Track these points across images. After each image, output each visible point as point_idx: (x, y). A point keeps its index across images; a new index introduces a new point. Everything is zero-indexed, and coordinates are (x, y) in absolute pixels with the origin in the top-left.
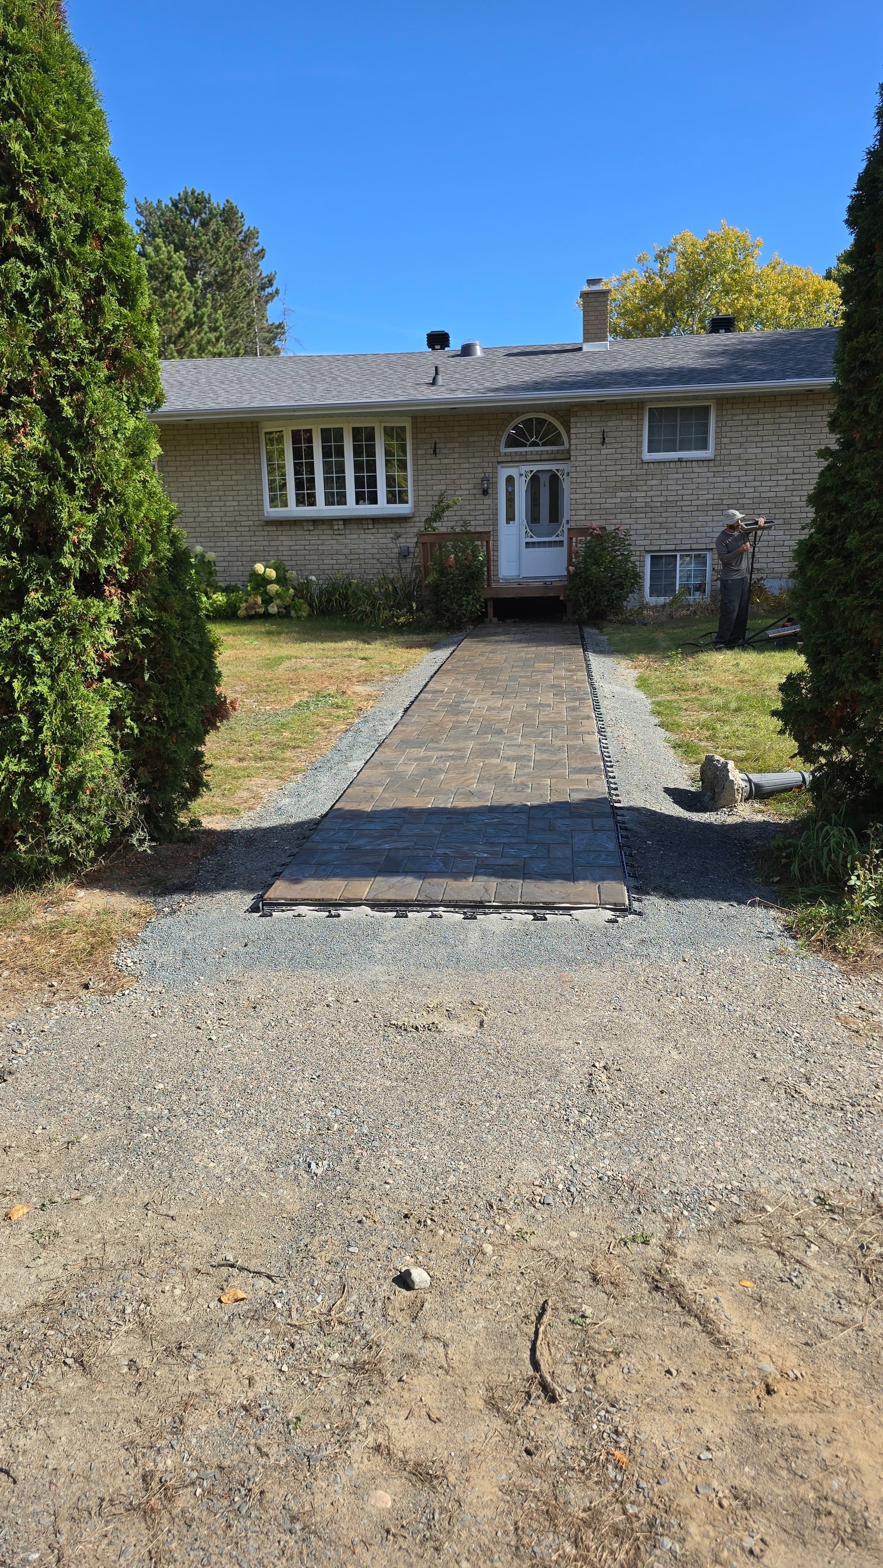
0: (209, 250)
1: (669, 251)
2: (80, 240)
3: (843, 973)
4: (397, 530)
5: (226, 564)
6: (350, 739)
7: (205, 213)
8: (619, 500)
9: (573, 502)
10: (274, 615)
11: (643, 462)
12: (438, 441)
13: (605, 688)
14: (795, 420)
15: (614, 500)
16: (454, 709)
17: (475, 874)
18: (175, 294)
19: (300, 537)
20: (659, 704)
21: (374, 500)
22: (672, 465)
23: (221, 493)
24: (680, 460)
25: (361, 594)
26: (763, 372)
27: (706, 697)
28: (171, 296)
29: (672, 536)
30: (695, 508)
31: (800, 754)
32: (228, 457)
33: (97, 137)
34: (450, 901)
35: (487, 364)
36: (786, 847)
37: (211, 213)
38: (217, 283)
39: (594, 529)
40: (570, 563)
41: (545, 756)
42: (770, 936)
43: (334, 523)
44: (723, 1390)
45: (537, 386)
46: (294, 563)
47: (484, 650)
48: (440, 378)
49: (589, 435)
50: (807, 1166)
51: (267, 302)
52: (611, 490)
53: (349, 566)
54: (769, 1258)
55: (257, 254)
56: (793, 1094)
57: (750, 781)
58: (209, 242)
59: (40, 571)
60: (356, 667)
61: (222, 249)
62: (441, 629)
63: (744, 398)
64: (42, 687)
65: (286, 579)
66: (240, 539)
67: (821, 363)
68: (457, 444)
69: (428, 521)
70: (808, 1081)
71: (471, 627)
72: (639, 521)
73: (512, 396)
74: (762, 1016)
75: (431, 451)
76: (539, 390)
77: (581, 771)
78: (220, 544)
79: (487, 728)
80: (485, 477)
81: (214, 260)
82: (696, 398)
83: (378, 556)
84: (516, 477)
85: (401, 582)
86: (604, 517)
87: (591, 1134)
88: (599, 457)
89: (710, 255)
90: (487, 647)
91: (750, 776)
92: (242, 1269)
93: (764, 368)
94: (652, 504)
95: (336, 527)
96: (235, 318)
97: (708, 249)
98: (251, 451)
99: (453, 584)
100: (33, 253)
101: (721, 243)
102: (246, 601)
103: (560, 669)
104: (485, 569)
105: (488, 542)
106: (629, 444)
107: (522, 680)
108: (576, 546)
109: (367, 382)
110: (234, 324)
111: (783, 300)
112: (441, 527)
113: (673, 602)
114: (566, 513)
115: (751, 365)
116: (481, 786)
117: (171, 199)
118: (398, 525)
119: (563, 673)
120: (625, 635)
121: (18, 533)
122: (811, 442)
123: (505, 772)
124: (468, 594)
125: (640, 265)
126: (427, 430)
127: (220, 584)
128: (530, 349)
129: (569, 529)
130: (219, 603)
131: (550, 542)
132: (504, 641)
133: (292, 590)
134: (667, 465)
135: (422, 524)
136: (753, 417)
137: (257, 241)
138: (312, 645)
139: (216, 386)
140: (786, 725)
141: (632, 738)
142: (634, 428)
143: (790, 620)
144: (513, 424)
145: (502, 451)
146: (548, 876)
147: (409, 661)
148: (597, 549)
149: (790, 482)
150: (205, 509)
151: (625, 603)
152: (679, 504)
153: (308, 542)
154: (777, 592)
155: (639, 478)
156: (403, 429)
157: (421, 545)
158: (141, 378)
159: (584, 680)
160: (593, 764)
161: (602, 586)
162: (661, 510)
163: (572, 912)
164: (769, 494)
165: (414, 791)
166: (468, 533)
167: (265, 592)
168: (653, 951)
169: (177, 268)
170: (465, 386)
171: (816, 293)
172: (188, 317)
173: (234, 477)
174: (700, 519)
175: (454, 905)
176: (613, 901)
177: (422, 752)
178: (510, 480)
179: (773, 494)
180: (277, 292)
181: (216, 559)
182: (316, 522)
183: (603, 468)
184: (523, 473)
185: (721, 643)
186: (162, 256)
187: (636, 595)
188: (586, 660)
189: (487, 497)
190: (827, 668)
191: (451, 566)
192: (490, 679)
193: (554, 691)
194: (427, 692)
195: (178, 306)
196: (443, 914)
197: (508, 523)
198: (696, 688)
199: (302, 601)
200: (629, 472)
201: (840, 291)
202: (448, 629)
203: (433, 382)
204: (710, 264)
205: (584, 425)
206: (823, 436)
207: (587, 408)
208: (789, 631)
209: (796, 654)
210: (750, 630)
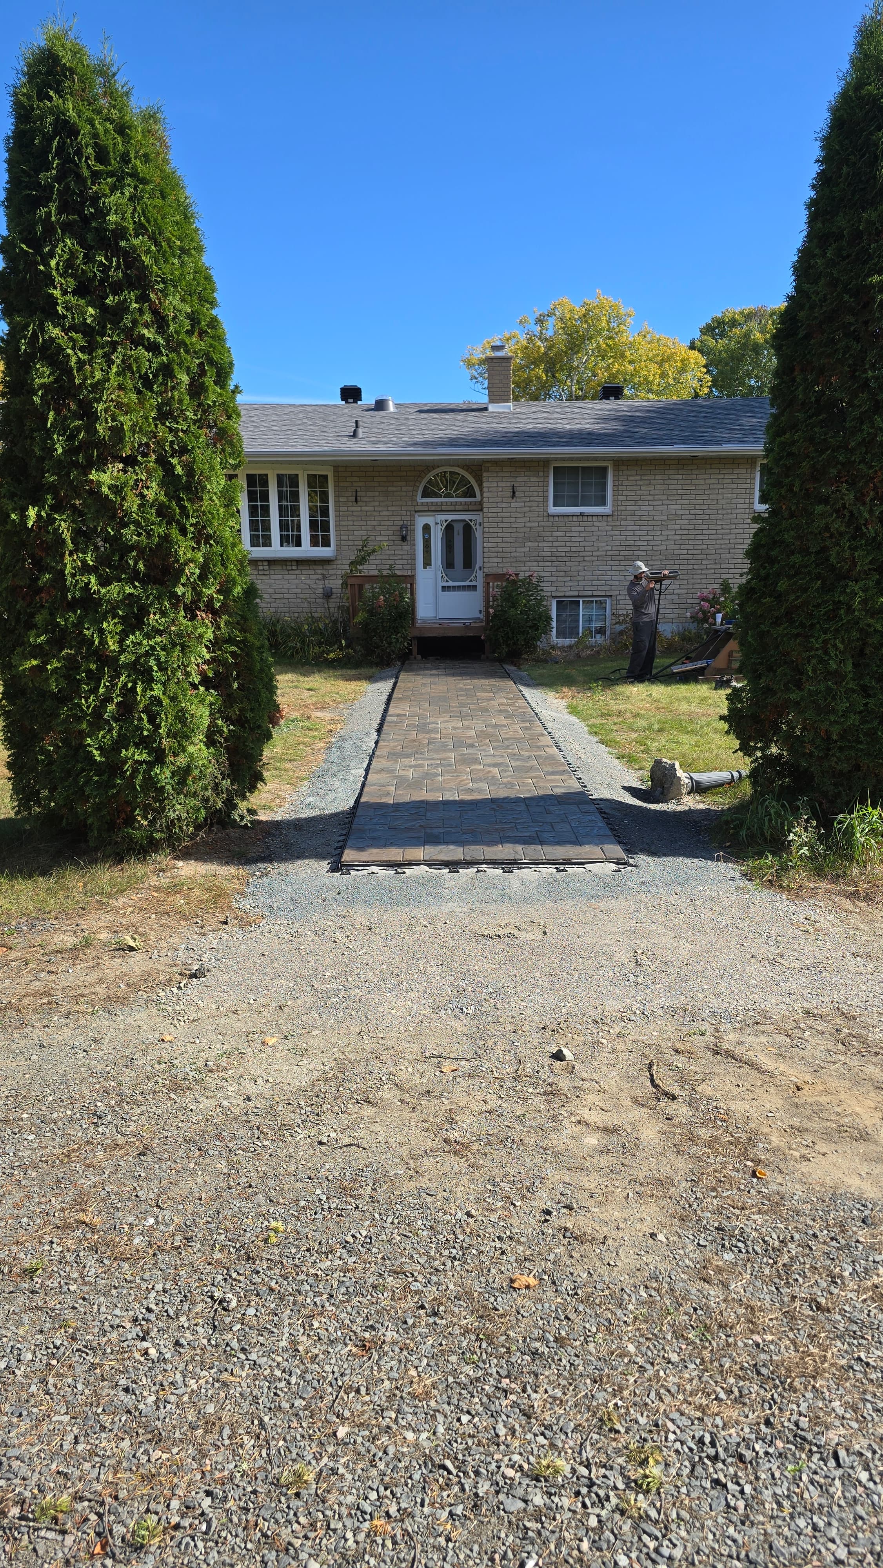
1: (548, 315)
2: (190, 333)
3: (790, 900)
4: (319, 571)
6: (338, 754)
8: (527, 549)
9: (485, 550)
11: (549, 516)
12: (359, 489)
13: (544, 713)
14: (682, 482)
15: (523, 550)
20: (592, 726)
21: (297, 543)
22: (575, 519)
24: (582, 515)
27: (631, 721)
29: (575, 584)
30: (596, 559)
31: (740, 749)
33: (200, 249)
34: (489, 861)
35: (401, 419)
36: (733, 821)
39: (509, 575)
40: (487, 606)
41: (519, 763)
42: (733, 879)
43: (260, 563)
44: (772, 1090)
45: (453, 442)
48: (360, 431)
49: (500, 489)
50: (793, 997)
52: (520, 540)
53: (274, 605)
54: (781, 1038)
56: (774, 963)
57: (691, 778)
59: (159, 598)
62: (371, 664)
64: (157, 690)
67: (703, 432)
68: (377, 494)
69: (353, 564)
70: (782, 957)
71: (403, 663)
72: (546, 569)
73: (429, 450)
74: (740, 924)
75: (352, 499)
76: (455, 446)
77: (553, 773)
79: (459, 743)
80: (403, 524)
82: (596, 459)
83: (302, 596)
84: (432, 525)
85: (328, 621)
86: (516, 564)
87: (648, 987)
88: (510, 509)
89: (586, 322)
91: (692, 775)
92: (446, 1058)
93: (654, 434)
94: (558, 554)
95: (261, 568)
97: (584, 316)
99: (382, 623)
100: (155, 342)
101: (597, 311)
103: (500, 697)
104: (410, 609)
105: (410, 585)
106: (537, 499)
107: (471, 706)
108: (492, 590)
109: (289, 432)
111: (654, 368)
112: (369, 569)
113: (577, 643)
114: (479, 560)
115: (643, 431)
116: (476, 784)
118: (321, 567)
119: (505, 700)
120: (542, 670)
121: (141, 566)
122: (696, 502)
123: (491, 774)
124: (397, 633)
125: (521, 327)
126: (348, 479)
128: (439, 407)
129: (483, 575)
131: (465, 587)
134: (571, 518)
135: (347, 567)
136: (646, 478)
140: (730, 726)
141: (583, 751)
142: (541, 484)
143: (688, 658)
144: (430, 476)
145: (418, 500)
146: (561, 842)
147: (354, 692)
148: (513, 594)
149: (678, 537)
151: (537, 643)
152: (581, 554)
154: (669, 636)
155: (546, 529)
156: (325, 477)
157: (346, 587)
158: (231, 444)
159: (525, 707)
160: (562, 768)
161: (519, 627)
162: (566, 559)
163: (585, 865)
164: (660, 547)
166: (393, 576)
168: (653, 889)
170: (385, 440)
171: (682, 361)
174: (601, 568)
175: (493, 863)
176: (615, 857)
177: (413, 761)
178: (427, 528)
179: (664, 548)
183: (513, 520)
184: (439, 522)
185: (632, 677)
187: (546, 637)
188: (520, 691)
189: (405, 543)
190: (763, 683)
191: (380, 607)
192: (442, 705)
193: (504, 714)
194: (391, 715)
196: (486, 869)
197: (425, 567)
198: (620, 714)
200: (536, 524)
201: (703, 361)
202: (377, 665)
203: (355, 435)
204: (588, 330)
205: (496, 479)
206: (706, 497)
207: (498, 464)
208: (689, 667)
209: (699, 687)
210: (656, 668)
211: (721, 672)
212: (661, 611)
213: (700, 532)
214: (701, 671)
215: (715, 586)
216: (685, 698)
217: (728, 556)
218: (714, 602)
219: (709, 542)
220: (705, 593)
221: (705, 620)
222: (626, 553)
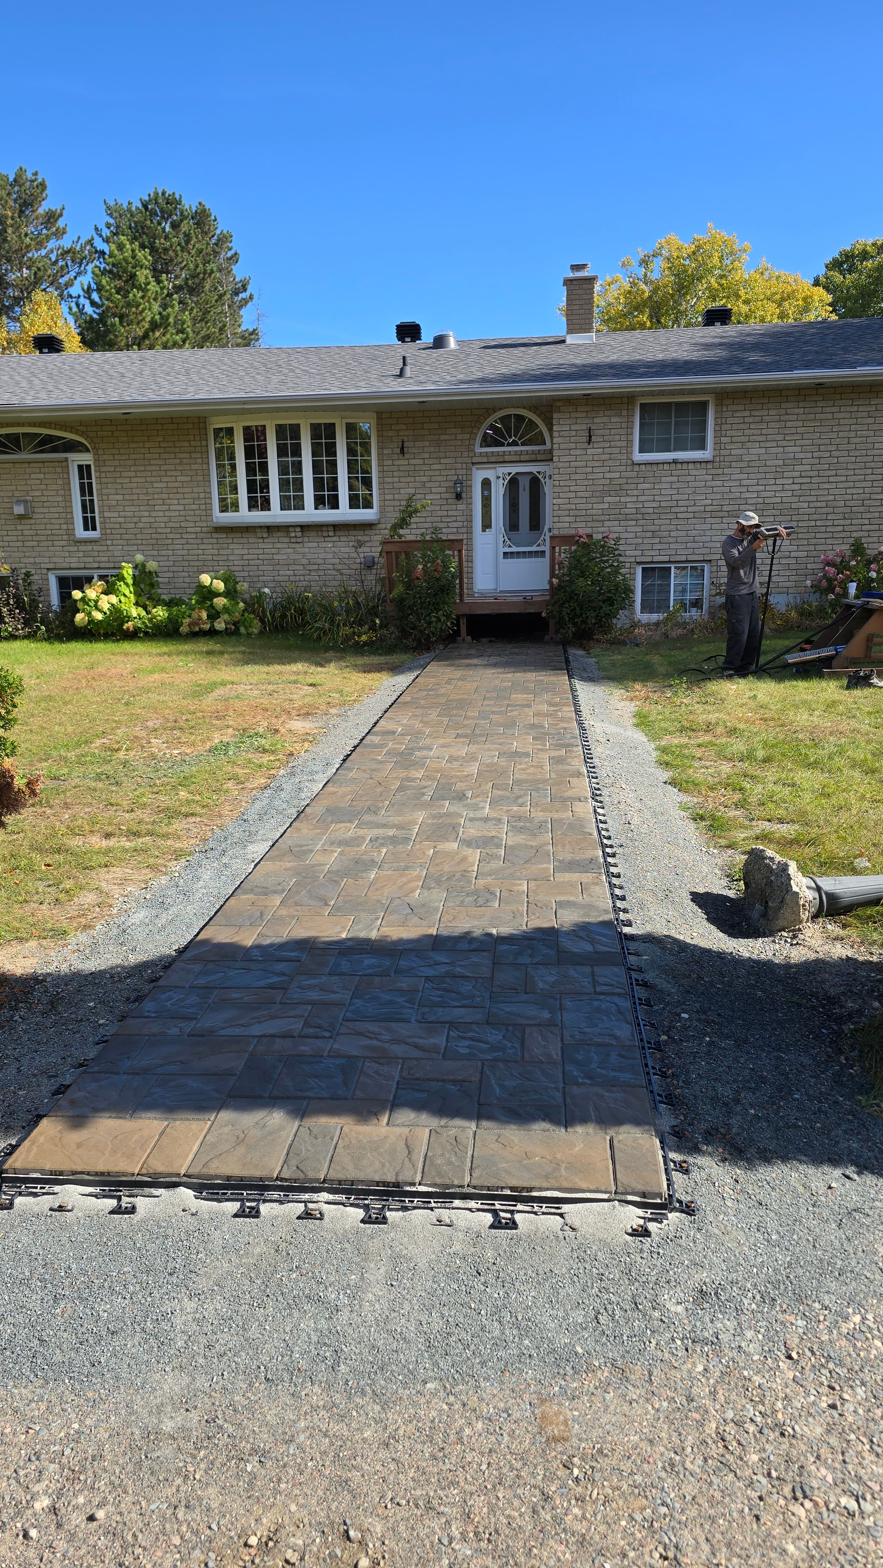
0: (180, 253)
1: (653, 256)
4: (359, 538)
5: (171, 575)
6: (265, 802)
7: (176, 215)
8: (607, 506)
9: (556, 507)
10: (221, 632)
11: (633, 464)
12: (406, 439)
13: (597, 728)
14: (803, 417)
15: (601, 506)
16: (406, 760)
17: (395, 1105)
18: (140, 294)
19: (253, 546)
20: (664, 750)
21: (335, 505)
22: (666, 467)
23: (166, 496)
24: (675, 462)
25: (318, 609)
26: (767, 364)
27: (724, 740)
28: (134, 295)
29: (666, 546)
30: (692, 515)
32: (173, 456)
34: (340, 1182)
35: (461, 356)
37: (182, 214)
38: (188, 286)
39: (580, 537)
40: (552, 574)
41: (520, 839)
43: (291, 529)
45: (514, 378)
46: (246, 574)
47: (452, 676)
48: (408, 369)
49: (574, 433)
51: (240, 307)
52: (598, 494)
53: (307, 578)
55: (230, 258)
57: (818, 889)
58: (179, 244)
60: (301, 695)
61: (193, 252)
62: (406, 649)
63: (746, 392)
65: (235, 591)
66: (187, 547)
67: (831, 355)
68: (427, 443)
69: (395, 527)
71: (441, 647)
72: (629, 529)
73: (488, 389)
75: (398, 450)
76: (519, 382)
77: (571, 866)
78: (164, 553)
79: (445, 789)
80: (458, 479)
81: (185, 263)
82: (692, 392)
83: (339, 567)
84: (492, 479)
85: (363, 596)
86: (589, 524)
88: (585, 458)
89: (696, 260)
90: (456, 672)
91: (820, 883)
94: (644, 510)
95: (293, 534)
96: (206, 323)
97: (694, 253)
98: (198, 449)
99: (420, 598)
101: (708, 247)
102: (190, 616)
103: (541, 703)
104: (457, 582)
105: (460, 551)
106: (619, 444)
107: (495, 717)
108: (560, 555)
109: (328, 374)
110: (205, 329)
111: (772, 308)
112: (408, 534)
113: (667, 619)
114: (548, 520)
115: (754, 357)
116: (426, 893)
117: (141, 200)
118: (361, 533)
119: (545, 707)
120: (615, 657)
122: (820, 442)
123: (462, 867)
124: (438, 610)
125: (624, 270)
126: (393, 427)
127: (163, 597)
128: (509, 342)
129: (551, 537)
130: (159, 618)
131: (531, 552)
132: (476, 665)
133: (241, 605)
134: (661, 466)
135: (387, 532)
136: (757, 413)
137: (230, 245)
138: (256, 668)
139: (161, 377)
141: (637, 805)
142: (624, 425)
143: (808, 641)
144: (490, 420)
145: (476, 450)
147: (363, 689)
148: (584, 560)
149: (797, 487)
150: (147, 514)
151: (614, 621)
152: (673, 510)
153: (261, 551)
154: (783, 609)
155: (630, 481)
156: (367, 426)
157: (384, 554)
159: (570, 718)
160: (589, 854)
161: (590, 601)
162: (654, 516)
163: (566, 1208)
164: (774, 500)
165: (326, 904)
166: (439, 541)
167: (212, 606)
169: (141, 267)
170: (435, 379)
172: (152, 318)
173: (179, 479)
174: (698, 527)
175: (347, 1190)
176: (640, 1188)
177: (349, 830)
178: (486, 483)
179: (779, 500)
180: (251, 297)
181: (158, 570)
182: (270, 529)
183: (589, 470)
184: (501, 475)
185: (731, 669)
186: (126, 254)
187: (626, 612)
188: (573, 690)
189: (460, 502)
191: (418, 578)
192: (456, 716)
193: (534, 733)
194: (376, 734)
195: (142, 306)
196: (325, 1208)
197: (484, 530)
198: (709, 728)
199: (252, 616)
200: (617, 475)
201: (829, 298)
202: (414, 649)
203: (401, 374)
204: (697, 269)
205: (569, 422)
206: (834, 435)
207: (571, 402)
208: (811, 655)
209: (824, 684)
210: (765, 653)
211: (854, 662)
212: (774, 579)
213: (825, 480)
214: (827, 662)
215: (844, 547)
216: (804, 702)
217: (861, 509)
218: (842, 566)
219: (836, 492)
220: (831, 555)
221: (831, 589)
222: (730, 508)
